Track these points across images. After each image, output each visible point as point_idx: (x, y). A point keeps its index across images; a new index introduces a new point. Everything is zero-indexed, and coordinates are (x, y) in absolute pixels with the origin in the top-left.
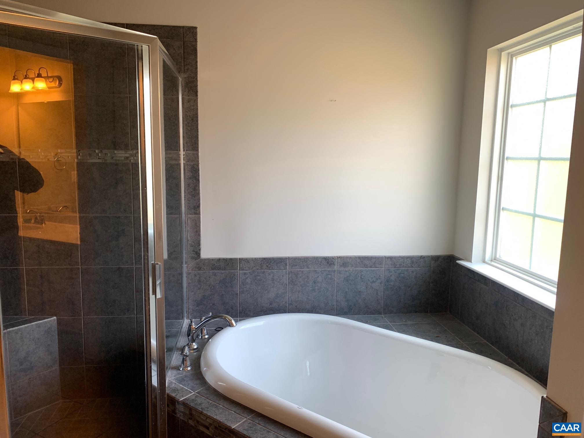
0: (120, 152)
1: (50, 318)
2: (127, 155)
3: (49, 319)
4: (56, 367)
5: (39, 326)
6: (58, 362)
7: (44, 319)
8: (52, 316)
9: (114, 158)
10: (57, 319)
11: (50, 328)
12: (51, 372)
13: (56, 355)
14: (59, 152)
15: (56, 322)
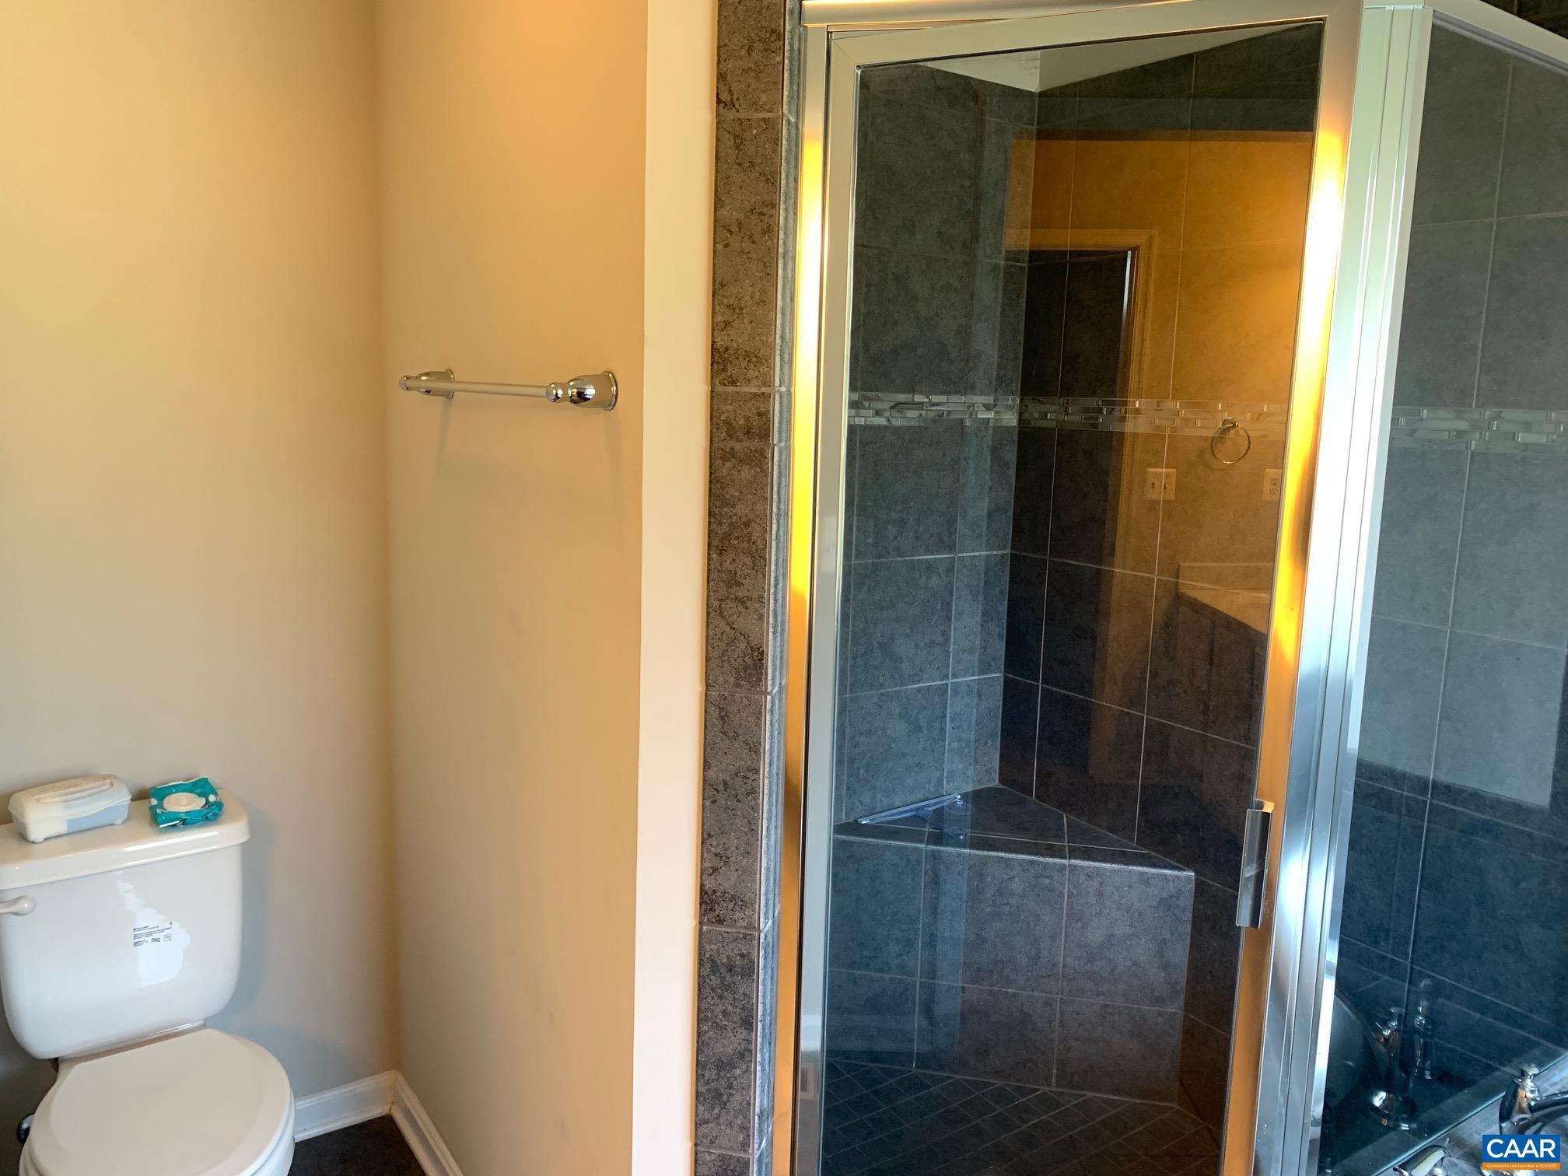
0: (1442, 413)
1: (1180, 869)
2: (1463, 425)
3: (1176, 873)
4: (1175, 1008)
5: (1145, 880)
6: (1183, 996)
7: (1165, 867)
8: (1188, 865)
9: (1417, 435)
10: (1196, 879)
11: (1172, 896)
12: (1160, 1014)
13: (1182, 976)
14: (1265, 410)
15: (1192, 886)
